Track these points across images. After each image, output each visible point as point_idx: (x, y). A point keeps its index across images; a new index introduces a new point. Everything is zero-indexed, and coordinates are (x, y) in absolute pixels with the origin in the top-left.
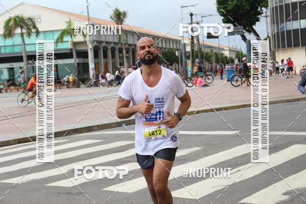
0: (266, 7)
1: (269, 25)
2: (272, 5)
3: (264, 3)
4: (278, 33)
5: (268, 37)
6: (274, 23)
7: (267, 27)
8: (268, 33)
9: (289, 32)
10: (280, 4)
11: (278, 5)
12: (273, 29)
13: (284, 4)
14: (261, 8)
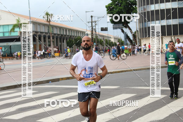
2: (140, 12)
6: (140, 23)
8: (137, 28)
9: (149, 28)
10: (144, 11)
11: (143, 12)
12: (140, 26)
13: (146, 11)
14: (133, 13)
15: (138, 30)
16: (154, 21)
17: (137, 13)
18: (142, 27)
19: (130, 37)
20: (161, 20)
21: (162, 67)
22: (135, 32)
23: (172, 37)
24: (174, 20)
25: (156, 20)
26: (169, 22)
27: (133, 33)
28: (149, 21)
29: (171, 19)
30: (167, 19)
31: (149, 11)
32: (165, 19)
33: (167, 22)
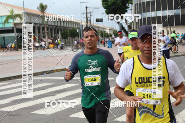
2: (135, 2)
9: (145, 19)
10: (140, 2)
11: (138, 2)
13: (142, 2)
14: (128, 4)
16: (150, 11)
17: (132, 3)
19: (125, 28)
22: (131, 23)
23: (168, 28)
24: (169, 11)
27: (128, 25)
28: (144, 11)
30: (162, 10)
31: (145, 2)
32: (161, 10)
33: (163, 13)
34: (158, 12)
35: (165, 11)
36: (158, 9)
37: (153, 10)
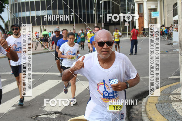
0: (8, 4)
1: (9, 14)
2: (11, 3)
3: (6, 1)
4: (14, 18)
5: (9, 20)
6: (12, 13)
7: (8, 15)
8: (9, 18)
9: (20, 18)
10: (15, 3)
11: (14, 3)
12: (11, 16)
13: (17, 2)
14: (5, 4)
15: (10, 19)
16: (25, 11)
17: (8, 3)
18: (13, 17)
19: (2, 26)
20: (31, 11)
21: (33, 54)
22: (7, 22)
23: (41, 27)
24: (42, 11)
25: (26, 11)
26: (38, 13)
27: (5, 23)
28: (20, 11)
29: (40, 10)
30: (36, 11)
31: (20, 3)
32: (34, 10)
33: (37, 13)
34: (32, 12)
35: (39, 12)
36: (32, 10)
37: (28, 10)
